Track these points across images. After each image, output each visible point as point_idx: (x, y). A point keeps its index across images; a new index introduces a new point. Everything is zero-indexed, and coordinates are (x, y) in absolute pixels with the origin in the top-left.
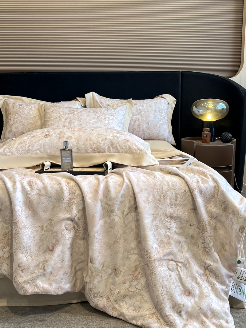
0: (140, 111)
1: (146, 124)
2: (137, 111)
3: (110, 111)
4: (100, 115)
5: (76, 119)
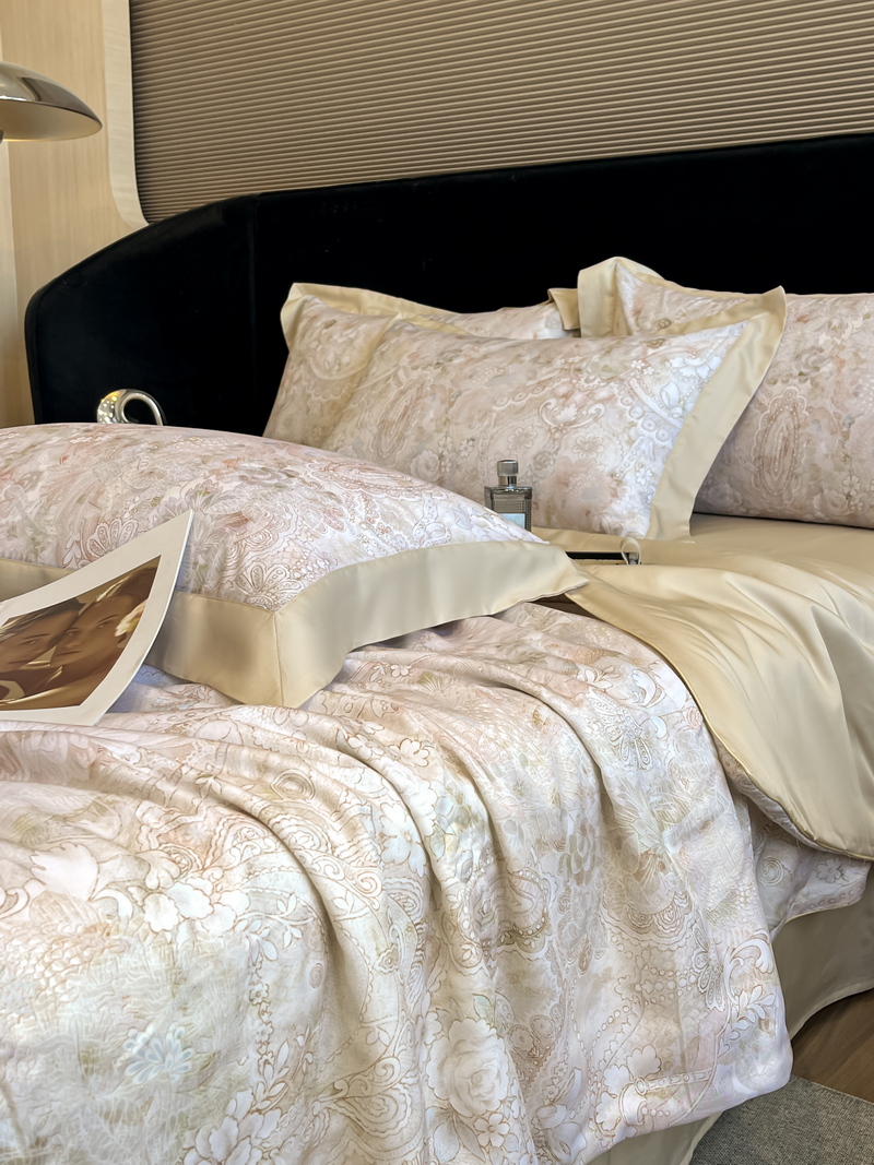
0: (813, 358)
1: (833, 433)
2: (798, 357)
3: (617, 354)
4: (556, 374)
5: (439, 395)
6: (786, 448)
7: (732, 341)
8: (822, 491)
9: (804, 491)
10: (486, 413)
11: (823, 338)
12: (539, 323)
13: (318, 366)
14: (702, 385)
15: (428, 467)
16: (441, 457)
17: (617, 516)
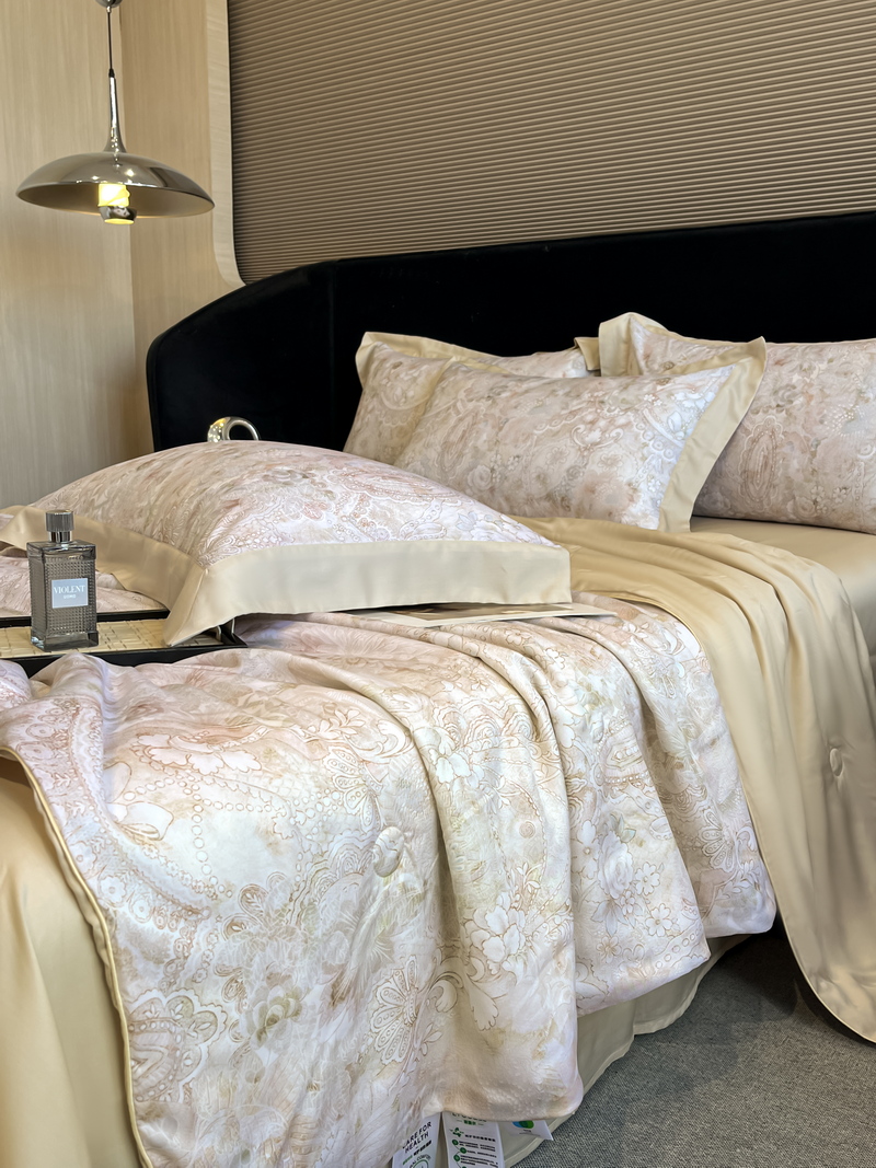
1: (803, 452)
3: (633, 390)
4: (584, 405)
5: (491, 422)
6: (766, 464)
7: (723, 379)
8: (794, 498)
9: (780, 498)
10: (529, 436)
11: (796, 378)
12: (567, 365)
13: (388, 399)
14: (700, 414)
15: (482, 478)
16: (493, 470)
17: (633, 516)
